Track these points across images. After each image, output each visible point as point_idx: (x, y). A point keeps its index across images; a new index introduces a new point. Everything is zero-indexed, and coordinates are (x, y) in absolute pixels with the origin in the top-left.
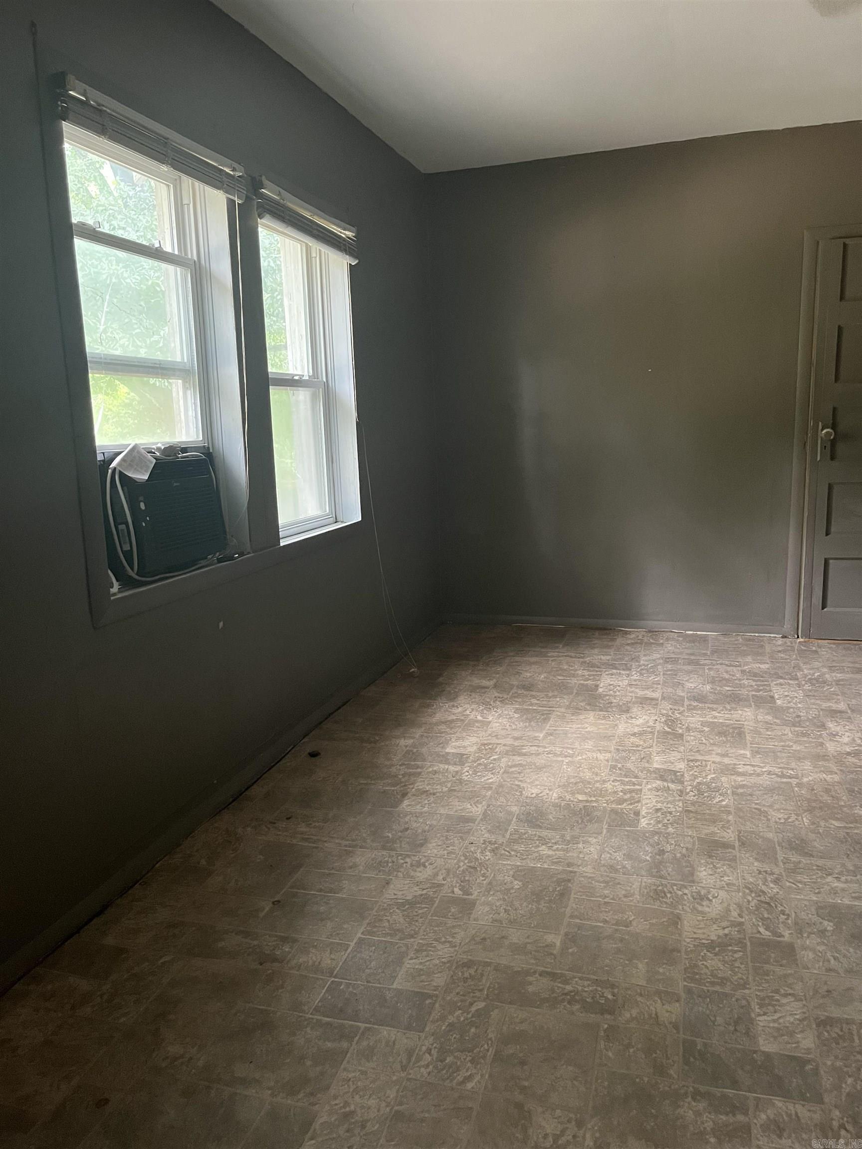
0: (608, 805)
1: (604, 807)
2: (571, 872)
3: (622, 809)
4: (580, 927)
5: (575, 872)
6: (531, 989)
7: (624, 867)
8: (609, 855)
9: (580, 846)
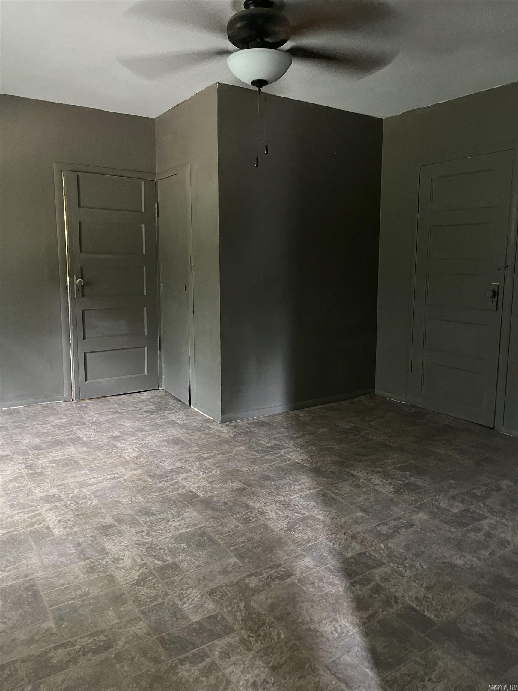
0: (25, 529)
1: (23, 532)
2: (30, 580)
3: (36, 529)
4: (60, 609)
5: (33, 579)
6: (55, 661)
7: (62, 562)
8: (48, 560)
9: (24, 561)
